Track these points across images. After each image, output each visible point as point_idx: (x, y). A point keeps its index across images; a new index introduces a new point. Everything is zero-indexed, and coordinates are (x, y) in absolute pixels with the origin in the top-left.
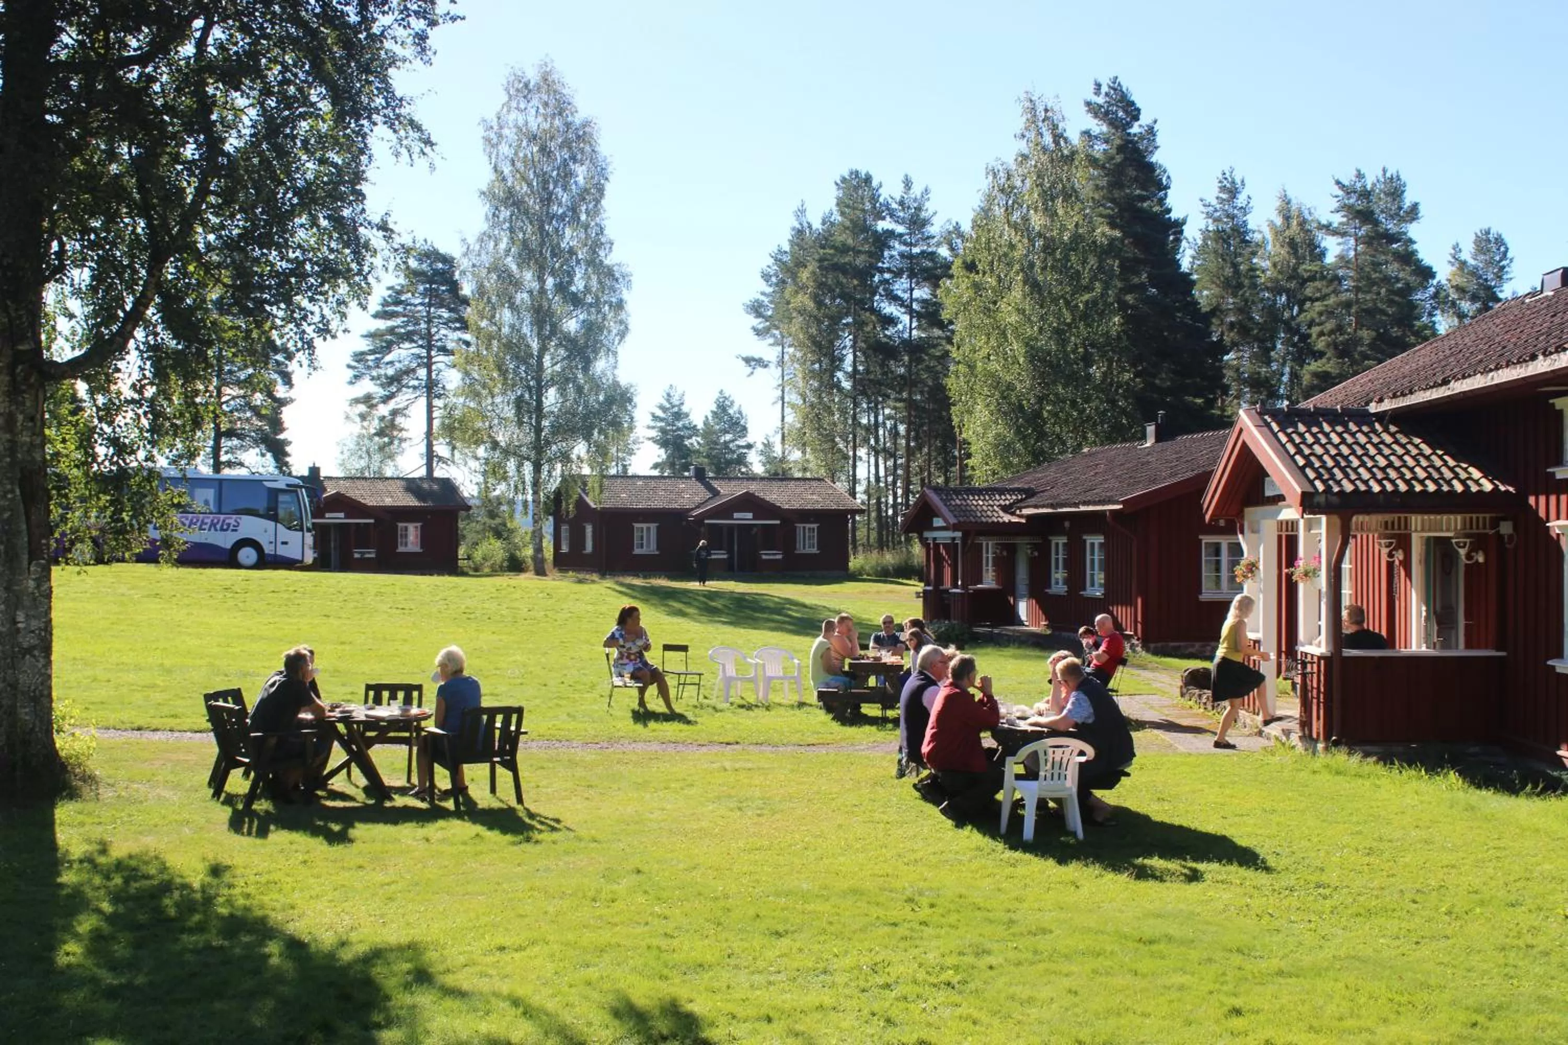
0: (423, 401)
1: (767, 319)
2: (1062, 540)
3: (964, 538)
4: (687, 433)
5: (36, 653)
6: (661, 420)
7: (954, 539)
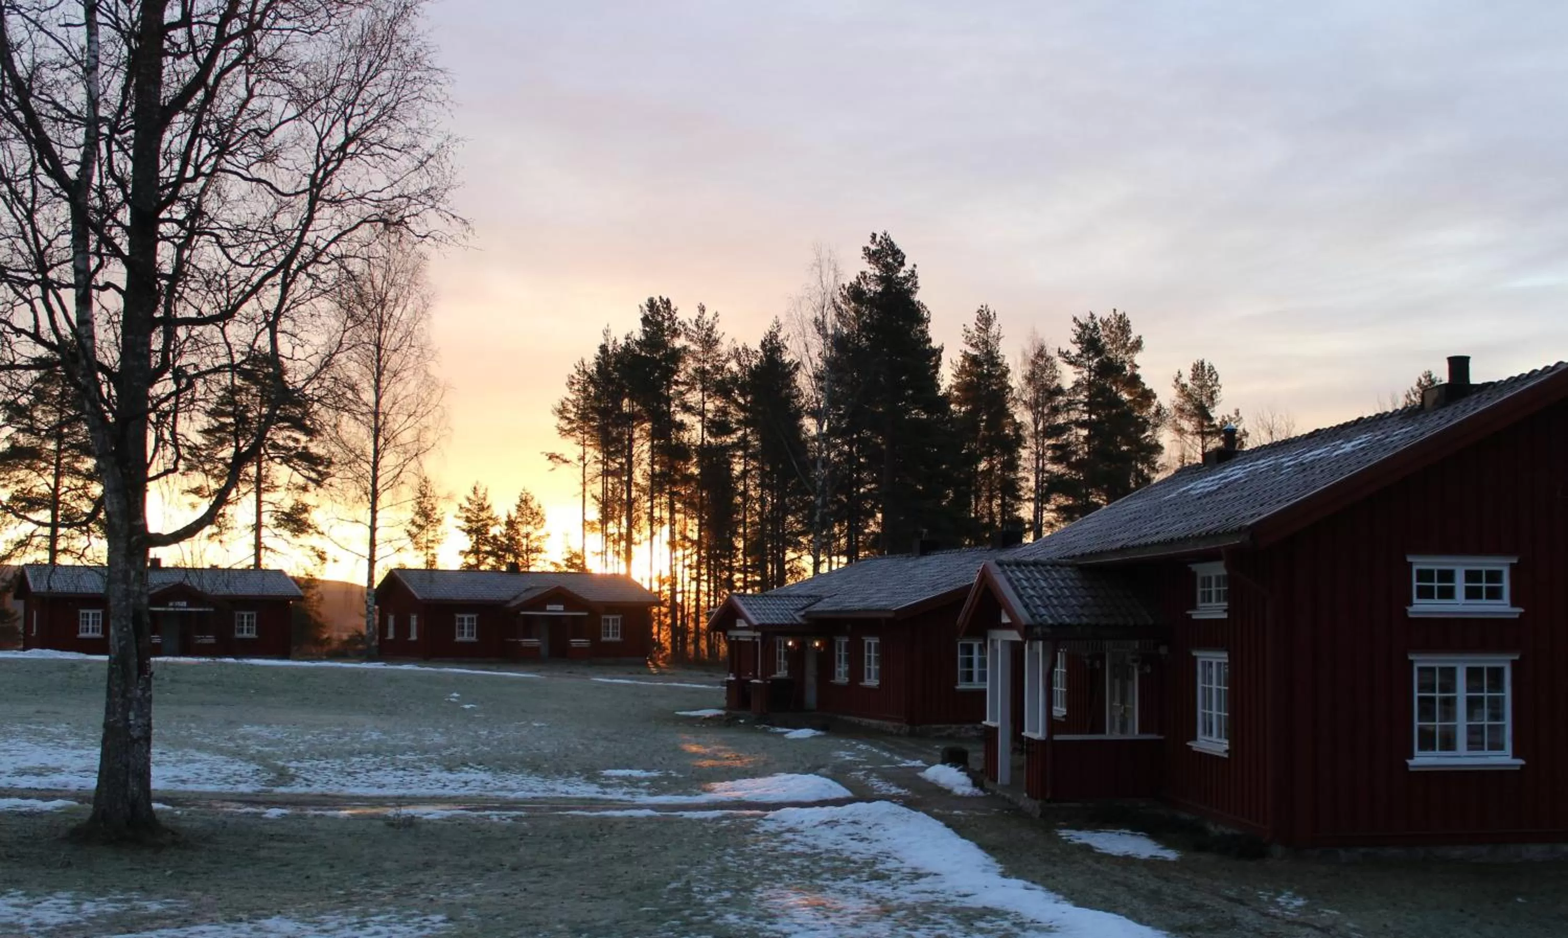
0: (252, 496)
1: (571, 421)
2: (844, 640)
3: (763, 638)
4: (491, 522)
5: (142, 742)
6: (468, 510)
7: (754, 638)
